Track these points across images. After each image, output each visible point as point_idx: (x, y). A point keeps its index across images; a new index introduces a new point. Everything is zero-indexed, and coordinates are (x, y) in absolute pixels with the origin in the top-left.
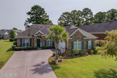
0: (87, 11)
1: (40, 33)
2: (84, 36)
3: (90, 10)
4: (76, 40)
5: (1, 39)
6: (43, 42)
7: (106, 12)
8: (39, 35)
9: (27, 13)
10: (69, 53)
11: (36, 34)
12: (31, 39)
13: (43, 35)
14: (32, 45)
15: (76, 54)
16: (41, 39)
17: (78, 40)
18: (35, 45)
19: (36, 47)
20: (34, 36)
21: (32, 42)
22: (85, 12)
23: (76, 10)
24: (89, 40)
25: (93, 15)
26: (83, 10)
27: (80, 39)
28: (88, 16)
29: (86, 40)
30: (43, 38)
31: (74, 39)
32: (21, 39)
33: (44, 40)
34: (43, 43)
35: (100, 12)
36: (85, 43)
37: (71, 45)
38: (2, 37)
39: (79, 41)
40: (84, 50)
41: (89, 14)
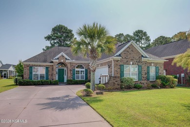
0: (140, 35)
1: (63, 56)
2: (142, 56)
3: (145, 34)
4: (127, 63)
5: (2, 76)
6: (69, 72)
7: (171, 37)
8: (62, 61)
9: (45, 38)
10: (116, 83)
11: (57, 57)
12: (47, 68)
13: (69, 60)
14: (49, 77)
15: (129, 85)
16: (65, 69)
17: (131, 63)
18: (54, 78)
19: (57, 81)
20: (54, 61)
21: (50, 73)
22: (138, 36)
23: (122, 34)
24: (150, 63)
25: (150, 40)
26: (134, 34)
27: (135, 60)
28: (143, 42)
29: (146, 63)
30: (69, 65)
31: (125, 60)
32: (31, 67)
33: (71, 70)
34: (69, 75)
35: (161, 36)
36: (145, 68)
37: (119, 70)
38: (5, 74)
39: (133, 64)
40: (143, 82)
41: (144, 39)
